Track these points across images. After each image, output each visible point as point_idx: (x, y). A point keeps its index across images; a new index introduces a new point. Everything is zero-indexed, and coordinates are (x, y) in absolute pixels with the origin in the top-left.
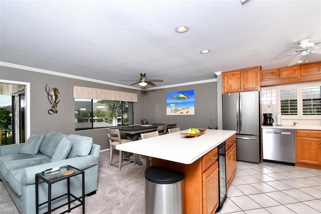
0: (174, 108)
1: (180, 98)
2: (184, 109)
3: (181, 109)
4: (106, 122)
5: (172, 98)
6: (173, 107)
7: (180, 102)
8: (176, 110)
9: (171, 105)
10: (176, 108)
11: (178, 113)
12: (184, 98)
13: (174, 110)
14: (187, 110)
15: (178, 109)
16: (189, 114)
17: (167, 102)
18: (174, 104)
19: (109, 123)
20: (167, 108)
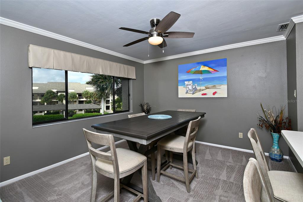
0: (190, 87)
1: (201, 72)
2: (208, 88)
3: (204, 88)
4: (94, 103)
5: (188, 72)
6: (190, 85)
7: (201, 78)
8: (195, 90)
9: (186, 83)
10: (194, 87)
11: (198, 95)
12: (208, 72)
13: (190, 90)
14: (214, 91)
15: (198, 88)
16: (216, 96)
17: (179, 79)
18: (191, 82)
19: (98, 104)
20: (179, 87)
